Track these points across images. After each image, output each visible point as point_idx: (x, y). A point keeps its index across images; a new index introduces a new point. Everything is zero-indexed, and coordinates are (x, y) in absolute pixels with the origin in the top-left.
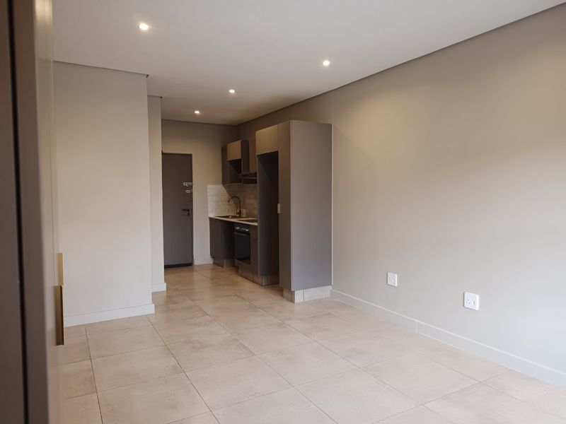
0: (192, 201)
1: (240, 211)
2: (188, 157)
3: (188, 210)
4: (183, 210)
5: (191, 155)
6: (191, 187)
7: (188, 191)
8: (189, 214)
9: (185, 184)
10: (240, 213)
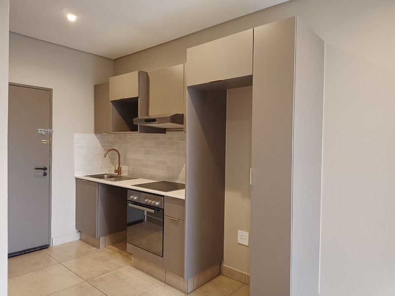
0: (51, 155)
1: (119, 168)
2: (47, 93)
3: (45, 169)
4: (36, 169)
5: (49, 91)
6: (50, 136)
7: (44, 141)
8: (45, 174)
9: (42, 131)
10: (119, 171)
